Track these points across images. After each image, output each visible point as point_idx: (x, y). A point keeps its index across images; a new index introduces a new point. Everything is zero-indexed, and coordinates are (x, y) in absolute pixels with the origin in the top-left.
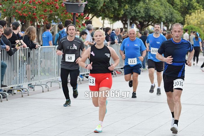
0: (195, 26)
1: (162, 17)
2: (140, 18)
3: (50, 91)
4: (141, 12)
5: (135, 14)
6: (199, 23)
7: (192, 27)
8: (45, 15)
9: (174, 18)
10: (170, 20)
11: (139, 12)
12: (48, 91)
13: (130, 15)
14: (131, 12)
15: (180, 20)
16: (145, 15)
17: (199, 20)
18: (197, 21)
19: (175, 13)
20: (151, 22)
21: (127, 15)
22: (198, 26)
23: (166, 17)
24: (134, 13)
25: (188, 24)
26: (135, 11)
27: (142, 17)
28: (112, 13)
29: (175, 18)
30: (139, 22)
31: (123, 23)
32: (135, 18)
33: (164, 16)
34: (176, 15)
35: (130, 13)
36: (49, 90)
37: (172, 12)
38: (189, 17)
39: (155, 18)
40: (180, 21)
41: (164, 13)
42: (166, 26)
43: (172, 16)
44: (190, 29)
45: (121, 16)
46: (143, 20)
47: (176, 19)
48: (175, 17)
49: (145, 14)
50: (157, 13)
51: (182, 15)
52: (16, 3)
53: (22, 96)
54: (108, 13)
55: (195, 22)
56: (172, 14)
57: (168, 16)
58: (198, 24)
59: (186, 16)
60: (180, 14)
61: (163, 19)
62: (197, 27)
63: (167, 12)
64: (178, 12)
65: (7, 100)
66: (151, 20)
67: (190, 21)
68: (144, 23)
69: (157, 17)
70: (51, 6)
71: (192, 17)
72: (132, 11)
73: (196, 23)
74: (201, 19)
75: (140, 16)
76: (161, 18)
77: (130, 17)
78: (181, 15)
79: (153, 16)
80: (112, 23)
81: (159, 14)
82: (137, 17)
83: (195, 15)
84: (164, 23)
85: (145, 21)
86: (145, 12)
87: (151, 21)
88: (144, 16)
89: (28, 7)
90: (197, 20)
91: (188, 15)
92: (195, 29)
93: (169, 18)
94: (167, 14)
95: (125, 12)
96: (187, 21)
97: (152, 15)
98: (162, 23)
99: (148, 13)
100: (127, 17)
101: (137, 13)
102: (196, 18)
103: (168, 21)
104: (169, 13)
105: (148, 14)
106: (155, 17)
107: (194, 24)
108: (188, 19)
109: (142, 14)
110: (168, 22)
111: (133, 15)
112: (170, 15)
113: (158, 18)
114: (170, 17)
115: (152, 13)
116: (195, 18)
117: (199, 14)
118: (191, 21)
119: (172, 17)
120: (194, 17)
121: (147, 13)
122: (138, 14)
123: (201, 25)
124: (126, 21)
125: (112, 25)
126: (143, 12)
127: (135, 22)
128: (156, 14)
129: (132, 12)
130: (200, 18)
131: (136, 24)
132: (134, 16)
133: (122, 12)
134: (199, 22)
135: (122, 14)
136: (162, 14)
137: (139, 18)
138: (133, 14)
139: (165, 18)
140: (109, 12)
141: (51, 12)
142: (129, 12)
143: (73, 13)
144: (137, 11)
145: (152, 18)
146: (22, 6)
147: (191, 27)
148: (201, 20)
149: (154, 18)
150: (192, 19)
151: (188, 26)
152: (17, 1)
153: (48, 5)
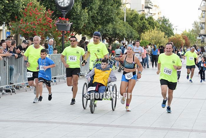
0: (147, 41)
5: (106, 32)
6: (150, 39)
8: (42, 32)
9: (133, 35)
10: (130, 36)
11: (109, 31)
15: (137, 37)
16: (113, 33)
17: (151, 37)
19: (134, 32)
23: (128, 35)
26: (106, 30)
27: (111, 35)
30: (109, 38)
32: (106, 35)
33: (126, 34)
41: (126, 32)
42: (127, 41)
44: (144, 43)
46: (112, 37)
47: (135, 36)
51: (139, 33)
52: (21, 24)
53: (26, 91)
54: (87, 32)
58: (149, 40)
59: (141, 33)
60: (137, 32)
61: (126, 36)
64: (136, 31)
65: (15, 94)
69: (121, 34)
70: (46, 26)
71: (145, 35)
72: (104, 30)
75: (109, 34)
76: (124, 35)
77: (102, 34)
79: (119, 33)
80: (90, 39)
81: (123, 32)
82: (107, 34)
83: (147, 33)
84: (126, 39)
87: (117, 37)
89: (30, 27)
90: (149, 36)
91: (143, 33)
92: (147, 43)
94: (128, 32)
96: (142, 37)
97: (118, 33)
98: (125, 39)
101: (107, 32)
107: (147, 39)
108: (142, 36)
109: (111, 32)
110: (129, 38)
113: (122, 35)
115: (118, 32)
117: (151, 33)
118: (145, 37)
120: (147, 35)
121: (114, 31)
122: (108, 32)
123: (152, 40)
125: (89, 40)
127: (105, 38)
128: (121, 32)
130: (151, 35)
131: (106, 39)
132: (105, 33)
136: (125, 32)
138: (104, 32)
141: (46, 30)
143: (62, 31)
144: (107, 30)
146: (26, 26)
147: (145, 41)
149: (119, 35)
151: (143, 41)
152: (22, 22)
153: (44, 25)
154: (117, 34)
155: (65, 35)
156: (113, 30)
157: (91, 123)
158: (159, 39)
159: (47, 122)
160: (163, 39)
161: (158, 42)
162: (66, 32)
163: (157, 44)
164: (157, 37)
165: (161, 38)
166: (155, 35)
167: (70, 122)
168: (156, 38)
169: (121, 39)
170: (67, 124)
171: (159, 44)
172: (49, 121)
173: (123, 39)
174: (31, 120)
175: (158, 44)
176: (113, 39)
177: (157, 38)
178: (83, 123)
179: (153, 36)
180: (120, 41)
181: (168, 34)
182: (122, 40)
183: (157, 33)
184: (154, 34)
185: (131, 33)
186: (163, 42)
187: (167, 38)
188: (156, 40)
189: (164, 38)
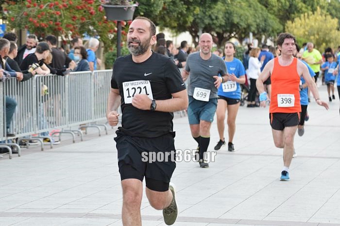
0: (300, 37)
1: (252, 25)
2: (217, 27)
3: (85, 140)
4: (219, 19)
5: (211, 22)
6: (307, 33)
8: (73, 24)
9: (269, 25)
10: (264, 29)
11: (217, 18)
12: (82, 140)
13: (203, 23)
14: (203, 19)
15: (278, 29)
16: (226, 23)
17: (307, 28)
18: (304, 30)
19: (270, 19)
20: (234, 33)
21: (199, 23)
22: (306, 37)
23: (257, 25)
24: (209, 20)
26: (210, 16)
27: (221, 26)
28: (175, 20)
29: (271, 26)
30: (217, 33)
31: (192, 35)
32: (210, 27)
33: (254, 24)
34: (273, 22)
35: (203, 21)
36: (83, 138)
37: (266, 18)
38: (291, 25)
39: (240, 27)
40: (278, 31)
41: (253, 19)
42: (257, 38)
43: (267, 24)
45: (189, 24)
46: (223, 31)
47: (273, 28)
49: (225, 20)
50: (244, 20)
52: (29, 7)
53: (42, 150)
54: (169, 21)
55: (300, 31)
56: (265, 21)
57: (261, 23)
58: (305, 35)
59: (286, 22)
60: (278, 20)
61: (253, 29)
63: (259, 17)
64: (275, 18)
65: (19, 156)
67: (293, 30)
68: (224, 36)
69: (243, 25)
70: (82, 11)
71: (295, 26)
72: (206, 17)
73: (303, 34)
74: (309, 27)
75: (218, 24)
76: (249, 26)
77: (203, 26)
78: (280, 22)
79: (238, 23)
80: (176, 36)
81: (247, 20)
82: (213, 26)
83: (300, 21)
84: (254, 35)
85: (226, 32)
86: (225, 19)
87: (235, 31)
89: (49, 13)
90: (304, 28)
91: (289, 22)
93: (261, 26)
94: (258, 21)
95: (195, 19)
97: (235, 23)
98: (251, 35)
99: (230, 19)
100: (198, 27)
101: (212, 20)
102: (303, 26)
103: (260, 30)
104: (261, 19)
105: (230, 21)
106: (241, 25)
107: (300, 34)
108: (289, 29)
109: (221, 21)
110: (260, 32)
111: (207, 23)
112: (263, 22)
113: (245, 26)
114: (264, 24)
115: (236, 20)
116: (301, 25)
117: (307, 20)
118: (295, 31)
119: (265, 24)
120: (299, 25)
121: (228, 19)
122: (215, 21)
123: (309, 35)
124: (196, 32)
125: (174, 38)
126: (223, 18)
128: (242, 20)
129: (206, 19)
130: (307, 25)
132: (209, 24)
133: (191, 19)
134: (307, 31)
135: (191, 22)
136: (251, 20)
138: (207, 21)
139: (256, 26)
140: (171, 19)
141: (82, 19)
142: (201, 19)
143: (116, 21)
144: (214, 17)
145: (237, 27)
146: (39, 11)
148: (310, 29)
150: (296, 28)
152: (30, 3)
153: (78, 9)
154: (236, 25)
155: (123, 28)
156: (225, 17)
158: (326, 34)
159: (88, 215)
160: (335, 34)
161: (324, 41)
162: (125, 23)
163: (322, 44)
164: (321, 29)
165: (331, 30)
168: (319, 31)
169: (243, 36)
171: (327, 44)
172: (94, 212)
173: (247, 36)
175: (324, 44)
176: (226, 35)
177: (321, 31)
179: (312, 26)
180: (241, 40)
182: (245, 37)
183: (321, 21)
184: (315, 24)
186: (336, 40)
188: (318, 34)
189: (337, 31)
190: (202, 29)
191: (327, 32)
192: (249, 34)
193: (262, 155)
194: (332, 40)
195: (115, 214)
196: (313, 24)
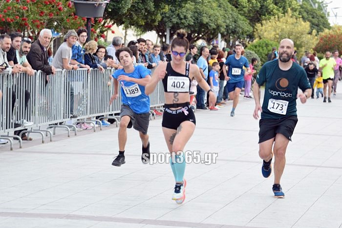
0: (271, 40)
1: (221, 26)
3: (55, 141)
4: (187, 18)
5: (179, 21)
6: (277, 36)
7: (267, 42)
8: (41, 20)
9: (239, 27)
10: (233, 30)
11: (185, 17)
12: (51, 141)
13: (170, 22)
14: (171, 18)
15: (248, 31)
16: (195, 23)
17: (278, 31)
18: (274, 33)
19: (240, 20)
20: (203, 34)
21: (166, 22)
22: (276, 40)
23: (227, 26)
24: (177, 19)
25: (260, 38)
26: (178, 15)
27: (189, 26)
28: (143, 18)
29: (241, 28)
31: (159, 35)
32: (179, 26)
33: (224, 25)
34: (243, 23)
36: (52, 139)
37: (236, 19)
38: (261, 27)
39: (210, 28)
40: (247, 33)
41: (223, 20)
42: (226, 40)
43: (237, 25)
44: (264, 45)
45: (157, 24)
46: (191, 31)
47: (243, 29)
48: (241, 26)
49: (194, 20)
50: (213, 20)
51: (251, 23)
53: (11, 149)
54: (137, 19)
55: (271, 34)
57: (231, 24)
58: (275, 38)
59: (255, 25)
60: (248, 21)
61: (223, 30)
62: (275, 43)
63: (229, 18)
64: (245, 19)
66: (203, 30)
67: (263, 34)
68: (192, 36)
69: (213, 26)
70: (51, 6)
71: (266, 28)
72: (174, 16)
73: (274, 37)
74: (280, 30)
75: (186, 24)
76: (218, 26)
77: (171, 26)
78: (249, 24)
79: (207, 23)
81: (216, 21)
82: (181, 26)
84: (223, 36)
85: (194, 32)
86: (194, 18)
87: (204, 32)
88: (193, 23)
89: (15, 7)
90: (275, 31)
91: (258, 25)
92: (271, 45)
93: (231, 27)
94: (228, 21)
95: (163, 17)
96: (258, 33)
97: (205, 23)
98: (220, 35)
99: (199, 19)
100: (166, 26)
101: (181, 19)
102: (273, 28)
103: (230, 32)
104: (231, 20)
105: (199, 21)
106: (210, 26)
107: (270, 37)
108: (259, 31)
109: (190, 21)
110: (230, 34)
111: (175, 23)
112: (233, 23)
113: (215, 27)
114: (233, 25)
115: (205, 20)
117: (278, 23)
118: (265, 34)
119: (235, 25)
121: (197, 19)
122: (183, 21)
124: (164, 31)
126: (191, 17)
128: (212, 20)
129: (174, 18)
130: (277, 26)
132: (177, 23)
133: (159, 17)
134: (278, 34)
135: (158, 21)
136: (220, 21)
137: (185, 26)
138: (175, 20)
139: (225, 27)
140: (138, 17)
141: (50, 15)
142: (168, 17)
144: (182, 17)
145: (205, 27)
146: (5, 5)
147: (265, 42)
149: (208, 28)
150: (266, 31)
151: (261, 40)
153: (46, 4)
154: (205, 25)
155: (93, 26)
156: (194, 16)
157: (162, 219)
158: (297, 38)
159: (68, 217)
160: (306, 38)
164: (292, 32)
165: (302, 34)
166: (288, 27)
167: (118, 216)
169: (211, 36)
170: (111, 221)
172: (74, 213)
173: (215, 36)
174: (32, 212)
176: (194, 36)
177: (292, 35)
178: (145, 220)
179: (282, 30)
180: (209, 41)
181: (317, 25)
182: (213, 38)
183: (292, 24)
184: (286, 27)
185: (235, 22)
187: (316, 35)
189: (309, 36)
190: (169, 28)
191: (299, 36)
192: (218, 35)
193: (238, 161)
194: (303, 44)
195: (96, 216)
196: (284, 27)
